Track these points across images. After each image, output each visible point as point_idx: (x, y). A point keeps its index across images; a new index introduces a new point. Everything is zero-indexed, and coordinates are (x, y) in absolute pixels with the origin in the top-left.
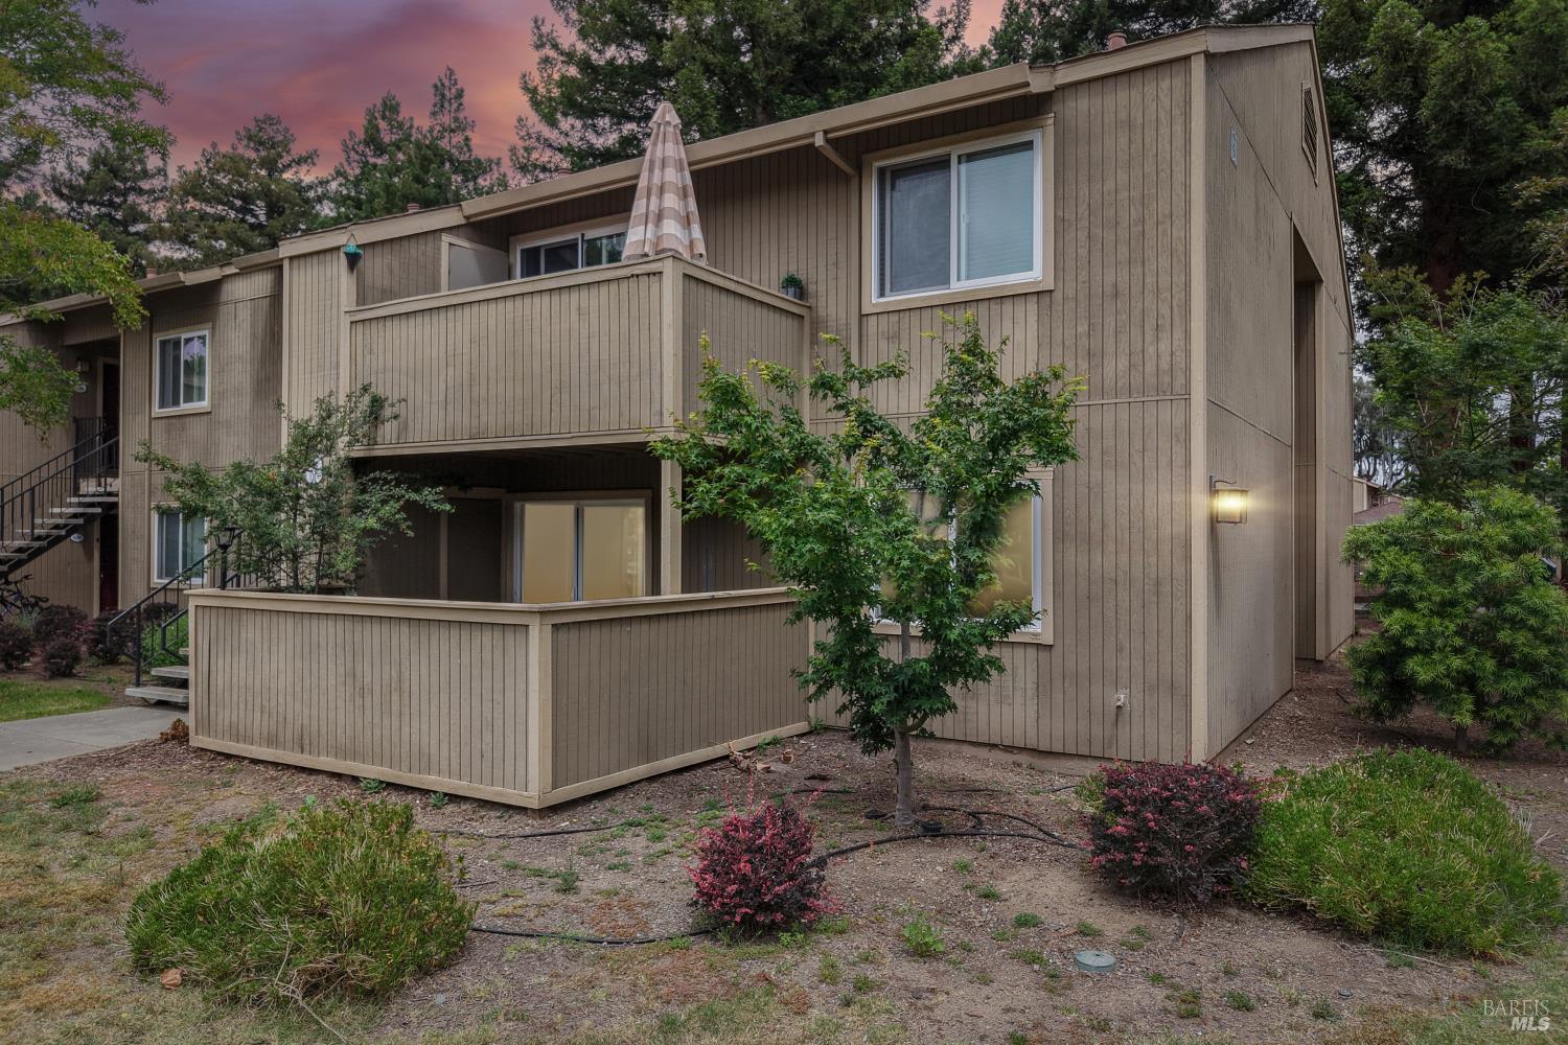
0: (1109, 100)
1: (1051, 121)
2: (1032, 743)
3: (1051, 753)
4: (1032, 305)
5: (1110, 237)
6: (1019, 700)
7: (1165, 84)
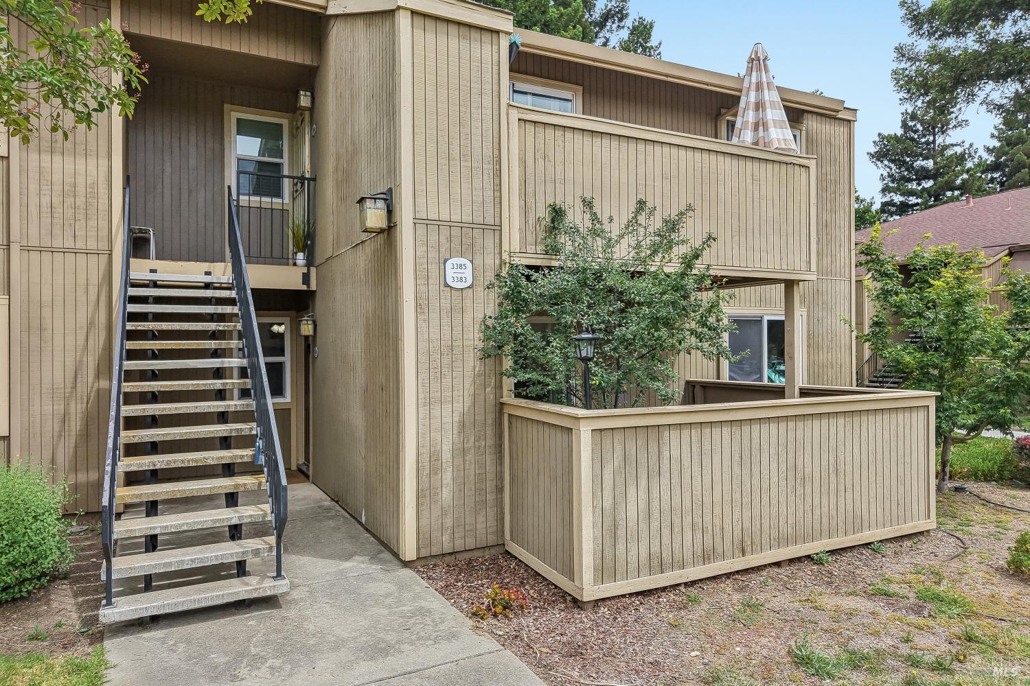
1: (804, 128)
7: (842, 129)
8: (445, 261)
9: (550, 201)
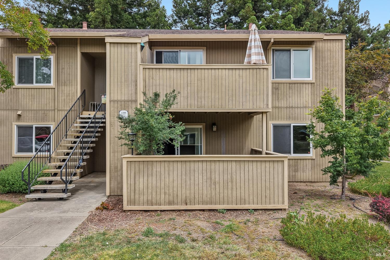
0: (326, 44)
1: (314, 47)
2: (310, 180)
3: (312, 182)
4: (310, 85)
5: (326, 73)
6: (307, 171)
7: (337, 44)
8: (120, 111)
9: (154, 91)
